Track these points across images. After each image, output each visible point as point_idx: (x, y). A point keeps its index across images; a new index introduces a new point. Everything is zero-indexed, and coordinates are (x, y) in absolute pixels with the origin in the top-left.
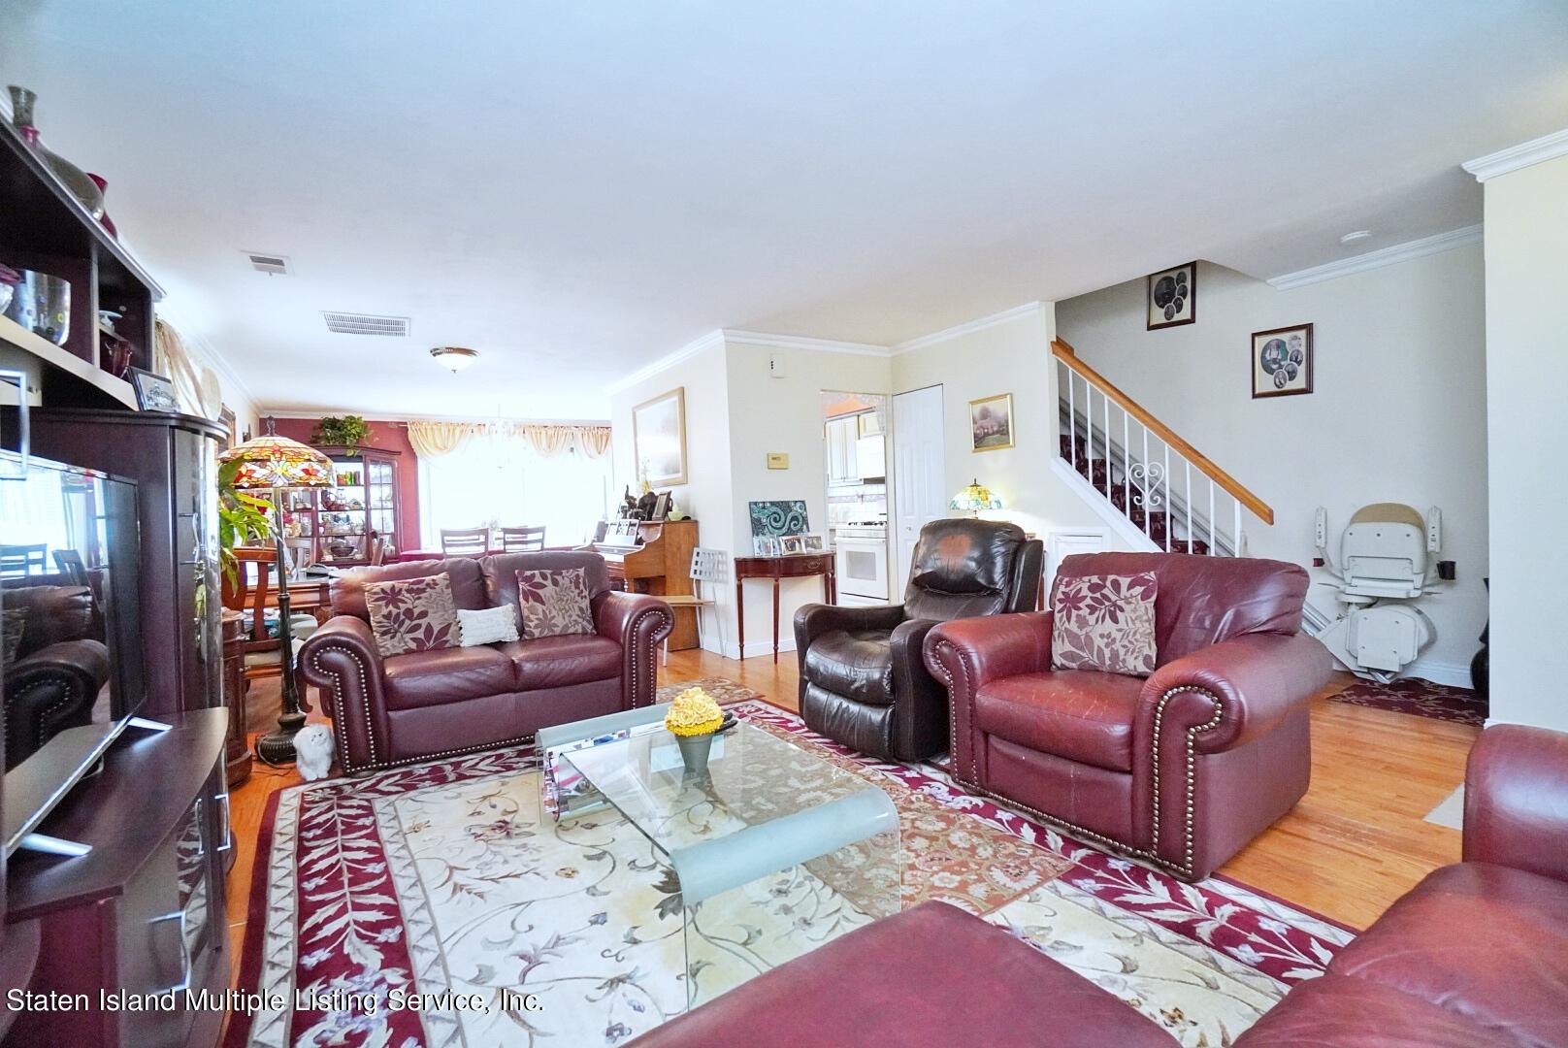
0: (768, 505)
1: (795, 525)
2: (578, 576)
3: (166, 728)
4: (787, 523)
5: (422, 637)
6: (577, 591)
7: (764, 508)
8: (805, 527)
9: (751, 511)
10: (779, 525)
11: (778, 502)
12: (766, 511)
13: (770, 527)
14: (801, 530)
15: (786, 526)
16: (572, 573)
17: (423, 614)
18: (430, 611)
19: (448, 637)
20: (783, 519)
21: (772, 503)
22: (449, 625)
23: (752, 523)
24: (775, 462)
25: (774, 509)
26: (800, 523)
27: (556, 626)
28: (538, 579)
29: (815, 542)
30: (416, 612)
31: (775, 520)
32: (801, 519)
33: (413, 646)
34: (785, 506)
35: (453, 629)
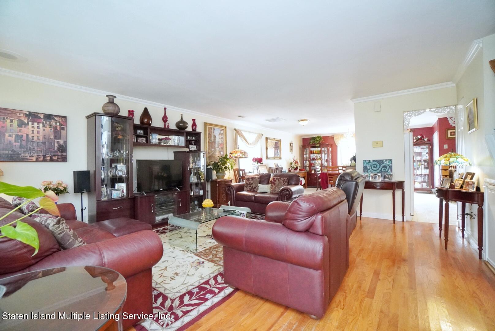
0: (372, 161)
1: (384, 169)
2: (285, 180)
3: (179, 190)
4: (380, 168)
5: (251, 188)
6: (283, 183)
7: (369, 162)
8: (390, 170)
9: (364, 163)
10: (376, 169)
11: (377, 160)
12: (370, 164)
13: (371, 170)
14: (387, 171)
15: (380, 170)
16: (284, 178)
17: (252, 184)
18: (253, 183)
19: (255, 189)
20: (378, 167)
21: (374, 161)
22: (256, 187)
23: (363, 167)
24: (378, 145)
25: (375, 163)
26: (387, 169)
27: (276, 191)
28: (276, 179)
29: (389, 177)
30: (251, 183)
31: (374, 167)
32: (388, 167)
33: (249, 190)
34: (381, 162)
35: (257, 188)
